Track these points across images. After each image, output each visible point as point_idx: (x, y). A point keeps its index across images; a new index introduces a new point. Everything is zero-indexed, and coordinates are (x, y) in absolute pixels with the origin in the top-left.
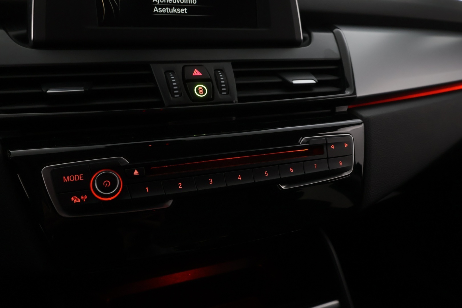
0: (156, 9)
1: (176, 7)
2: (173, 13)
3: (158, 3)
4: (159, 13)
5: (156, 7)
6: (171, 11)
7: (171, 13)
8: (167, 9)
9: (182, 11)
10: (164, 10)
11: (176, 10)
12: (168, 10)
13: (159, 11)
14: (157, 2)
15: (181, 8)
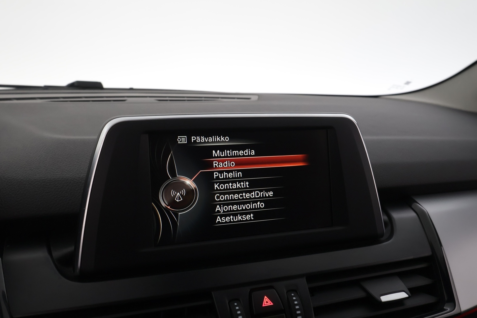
0: (219, 219)
1: (241, 214)
2: (238, 221)
3: (222, 212)
4: (222, 223)
5: (219, 217)
6: (235, 219)
7: (236, 222)
8: (231, 217)
9: (248, 217)
10: (228, 219)
11: (242, 218)
12: (233, 218)
13: (222, 220)
14: (220, 211)
15: (246, 214)
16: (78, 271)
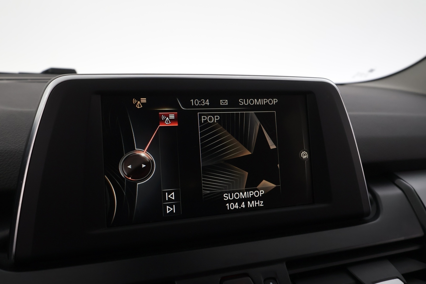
16: (12, 257)
